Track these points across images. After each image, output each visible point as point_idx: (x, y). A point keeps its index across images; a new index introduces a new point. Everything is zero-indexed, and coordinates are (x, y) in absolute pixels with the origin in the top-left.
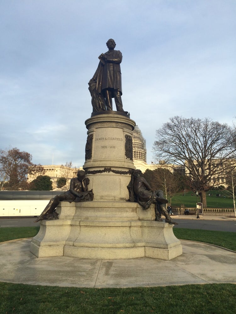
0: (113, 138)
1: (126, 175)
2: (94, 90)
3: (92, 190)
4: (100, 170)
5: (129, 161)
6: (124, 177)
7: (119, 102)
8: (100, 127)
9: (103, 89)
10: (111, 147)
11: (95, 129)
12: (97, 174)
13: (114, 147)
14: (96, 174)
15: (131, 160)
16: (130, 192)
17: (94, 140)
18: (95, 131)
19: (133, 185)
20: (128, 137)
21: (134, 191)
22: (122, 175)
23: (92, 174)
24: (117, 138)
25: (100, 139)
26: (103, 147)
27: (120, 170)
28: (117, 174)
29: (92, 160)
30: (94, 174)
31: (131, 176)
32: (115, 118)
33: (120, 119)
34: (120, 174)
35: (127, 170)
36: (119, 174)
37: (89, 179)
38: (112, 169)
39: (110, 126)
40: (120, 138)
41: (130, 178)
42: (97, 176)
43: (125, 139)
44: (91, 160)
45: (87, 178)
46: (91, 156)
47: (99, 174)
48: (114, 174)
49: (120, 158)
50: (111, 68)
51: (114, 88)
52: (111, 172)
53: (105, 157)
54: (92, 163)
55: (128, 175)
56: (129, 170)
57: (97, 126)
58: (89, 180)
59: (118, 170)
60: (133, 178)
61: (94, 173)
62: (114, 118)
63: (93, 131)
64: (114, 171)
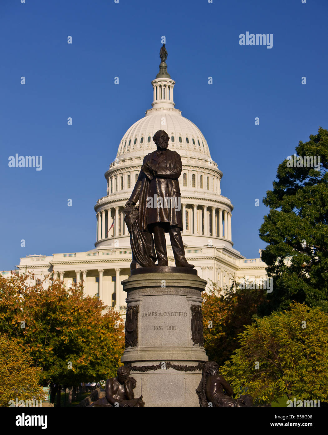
0: (172, 313)
1: (194, 372)
2: (134, 223)
3: (142, 396)
4: (153, 366)
5: (199, 349)
6: (191, 375)
7: (177, 247)
8: (150, 294)
9: (149, 223)
10: (170, 328)
11: (142, 297)
12: (149, 372)
13: (174, 328)
14: (146, 372)
15: (201, 347)
16: (200, 398)
17: (140, 315)
18: (141, 301)
19: (205, 387)
20: (195, 309)
21: (207, 397)
22: (188, 372)
23: (140, 372)
24: (179, 312)
25: (150, 314)
26: (156, 328)
27: (184, 364)
28: (180, 372)
29: (139, 349)
30: (144, 371)
31: (201, 372)
32: (175, 281)
33: (182, 281)
34: (185, 371)
35: (195, 364)
36: (183, 372)
37: (134, 380)
38: (173, 363)
39: (166, 293)
40: (183, 311)
41: (201, 376)
42: (149, 375)
43: (191, 312)
44: (137, 349)
45: (132, 378)
46: (137, 342)
47: (153, 371)
48: (176, 371)
49: (184, 344)
50: (163, 186)
51: (169, 223)
52: (170, 368)
53: (160, 344)
54: (139, 353)
55: (197, 371)
56: (199, 364)
57: (144, 292)
58: (136, 382)
59: (182, 365)
60: (205, 376)
61: (143, 369)
62: (172, 281)
63: (139, 301)
64: (175, 367)
